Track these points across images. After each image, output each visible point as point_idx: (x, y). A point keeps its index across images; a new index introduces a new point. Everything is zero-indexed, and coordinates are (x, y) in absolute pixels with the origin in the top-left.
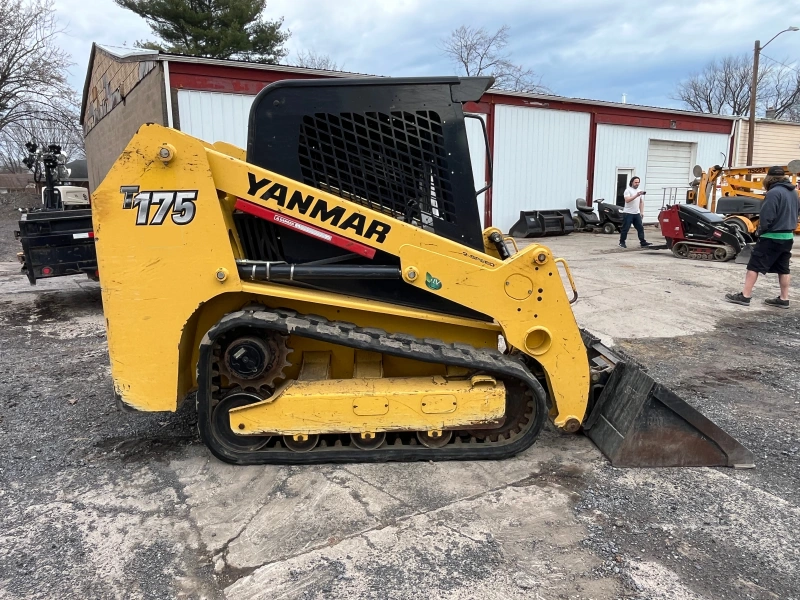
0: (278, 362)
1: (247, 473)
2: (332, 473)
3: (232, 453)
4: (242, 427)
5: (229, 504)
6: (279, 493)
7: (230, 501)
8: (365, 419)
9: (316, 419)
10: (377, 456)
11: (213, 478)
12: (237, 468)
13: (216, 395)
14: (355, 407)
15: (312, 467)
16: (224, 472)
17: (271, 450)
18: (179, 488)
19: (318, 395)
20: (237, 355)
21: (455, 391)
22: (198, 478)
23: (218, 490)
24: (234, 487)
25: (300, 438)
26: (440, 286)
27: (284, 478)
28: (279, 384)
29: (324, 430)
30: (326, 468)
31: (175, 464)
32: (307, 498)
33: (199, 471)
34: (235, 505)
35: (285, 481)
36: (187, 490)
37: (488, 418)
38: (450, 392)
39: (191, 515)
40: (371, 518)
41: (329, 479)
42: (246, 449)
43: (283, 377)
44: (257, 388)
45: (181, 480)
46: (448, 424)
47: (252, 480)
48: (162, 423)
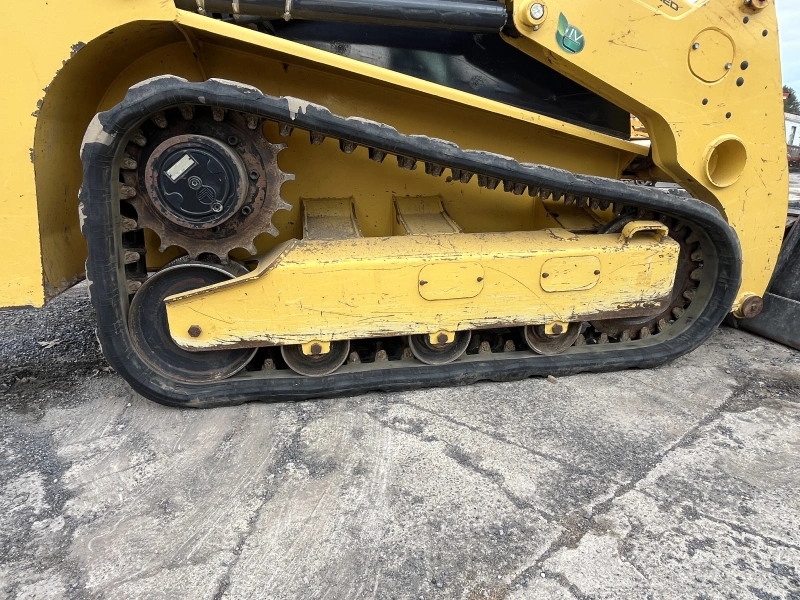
0: (263, 200)
1: (212, 425)
2: (384, 411)
3: (177, 385)
4: (195, 332)
5: (176, 507)
6: (290, 465)
7: (178, 499)
8: (437, 308)
9: (348, 310)
10: (460, 374)
11: (138, 442)
12: (191, 415)
13: (136, 270)
14: (422, 283)
15: (342, 403)
16: (160, 424)
17: (256, 376)
18: (53, 470)
19: (353, 262)
20: (176, 172)
21: (600, 250)
22: (102, 443)
23: (150, 469)
24: (187, 458)
25: (316, 348)
26: (580, 46)
27: (294, 429)
28: (268, 247)
29: (362, 331)
30: (370, 403)
31: (55, 416)
32: (358, 471)
33: (108, 428)
34: (192, 509)
35: (296, 436)
36: (71, 477)
37: (646, 297)
38: (591, 251)
39: (74, 552)
40: (527, 512)
41: (385, 424)
42: (205, 377)
43: (273, 232)
44: (223, 255)
45: (63, 451)
46: (581, 310)
47: (227, 438)
48: (44, 343)
